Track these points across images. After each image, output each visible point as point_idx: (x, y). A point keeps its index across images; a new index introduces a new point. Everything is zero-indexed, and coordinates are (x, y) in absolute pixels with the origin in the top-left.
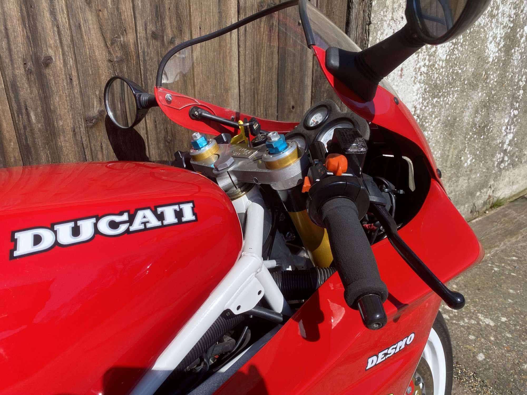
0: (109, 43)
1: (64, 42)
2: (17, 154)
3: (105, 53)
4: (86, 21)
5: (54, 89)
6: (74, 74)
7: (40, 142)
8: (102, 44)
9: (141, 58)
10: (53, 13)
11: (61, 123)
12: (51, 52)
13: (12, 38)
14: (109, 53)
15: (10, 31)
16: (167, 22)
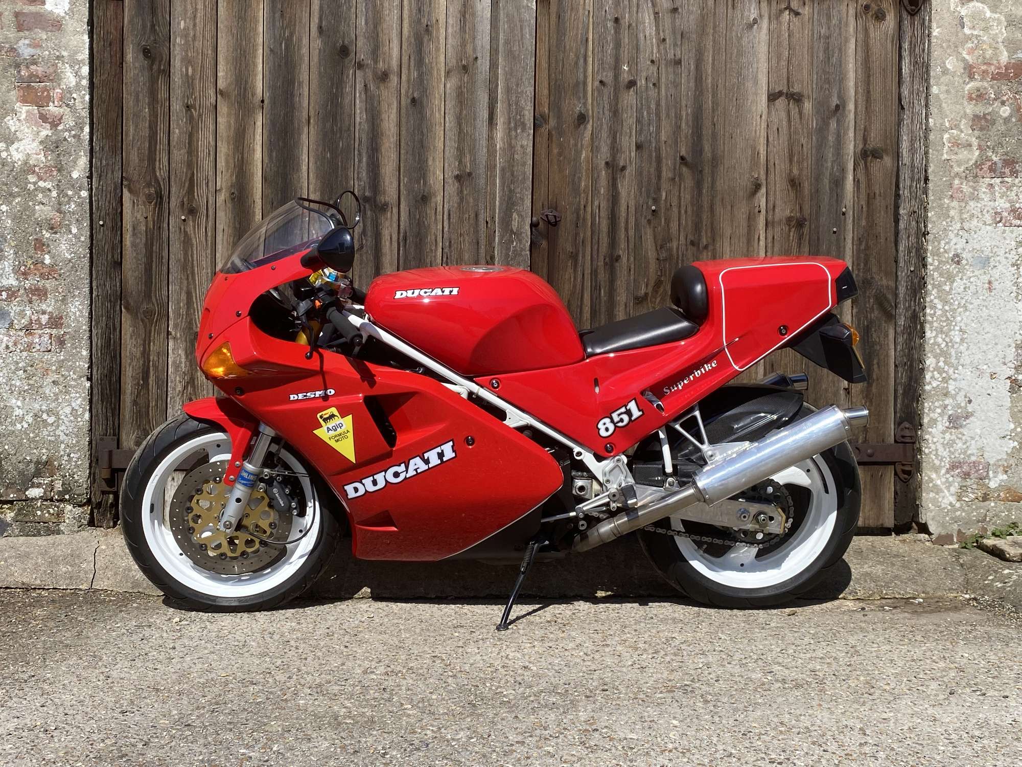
0: (658, 248)
1: (630, 247)
2: (588, 315)
3: (655, 254)
4: (645, 233)
5: (618, 276)
6: (632, 266)
7: (603, 309)
8: (654, 248)
9: (680, 258)
10: (626, 229)
11: (618, 298)
12: (621, 252)
13: (601, 243)
14: (658, 254)
15: (600, 240)
16: (703, 233)
